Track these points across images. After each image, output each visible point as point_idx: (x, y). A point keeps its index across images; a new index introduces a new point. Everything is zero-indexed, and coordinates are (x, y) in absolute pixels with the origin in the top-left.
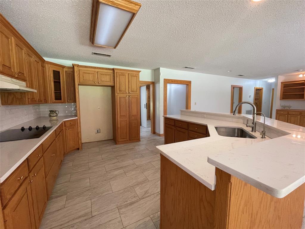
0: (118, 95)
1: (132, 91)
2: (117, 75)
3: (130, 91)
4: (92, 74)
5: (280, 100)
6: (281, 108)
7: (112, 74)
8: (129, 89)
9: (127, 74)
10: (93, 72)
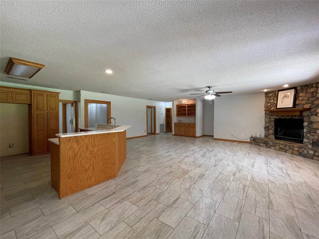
0: (35, 112)
1: (51, 109)
2: (34, 95)
3: (48, 108)
4: (5, 93)
5: (177, 116)
6: (178, 122)
7: (29, 95)
8: (48, 107)
9: (46, 95)
10: (6, 92)
